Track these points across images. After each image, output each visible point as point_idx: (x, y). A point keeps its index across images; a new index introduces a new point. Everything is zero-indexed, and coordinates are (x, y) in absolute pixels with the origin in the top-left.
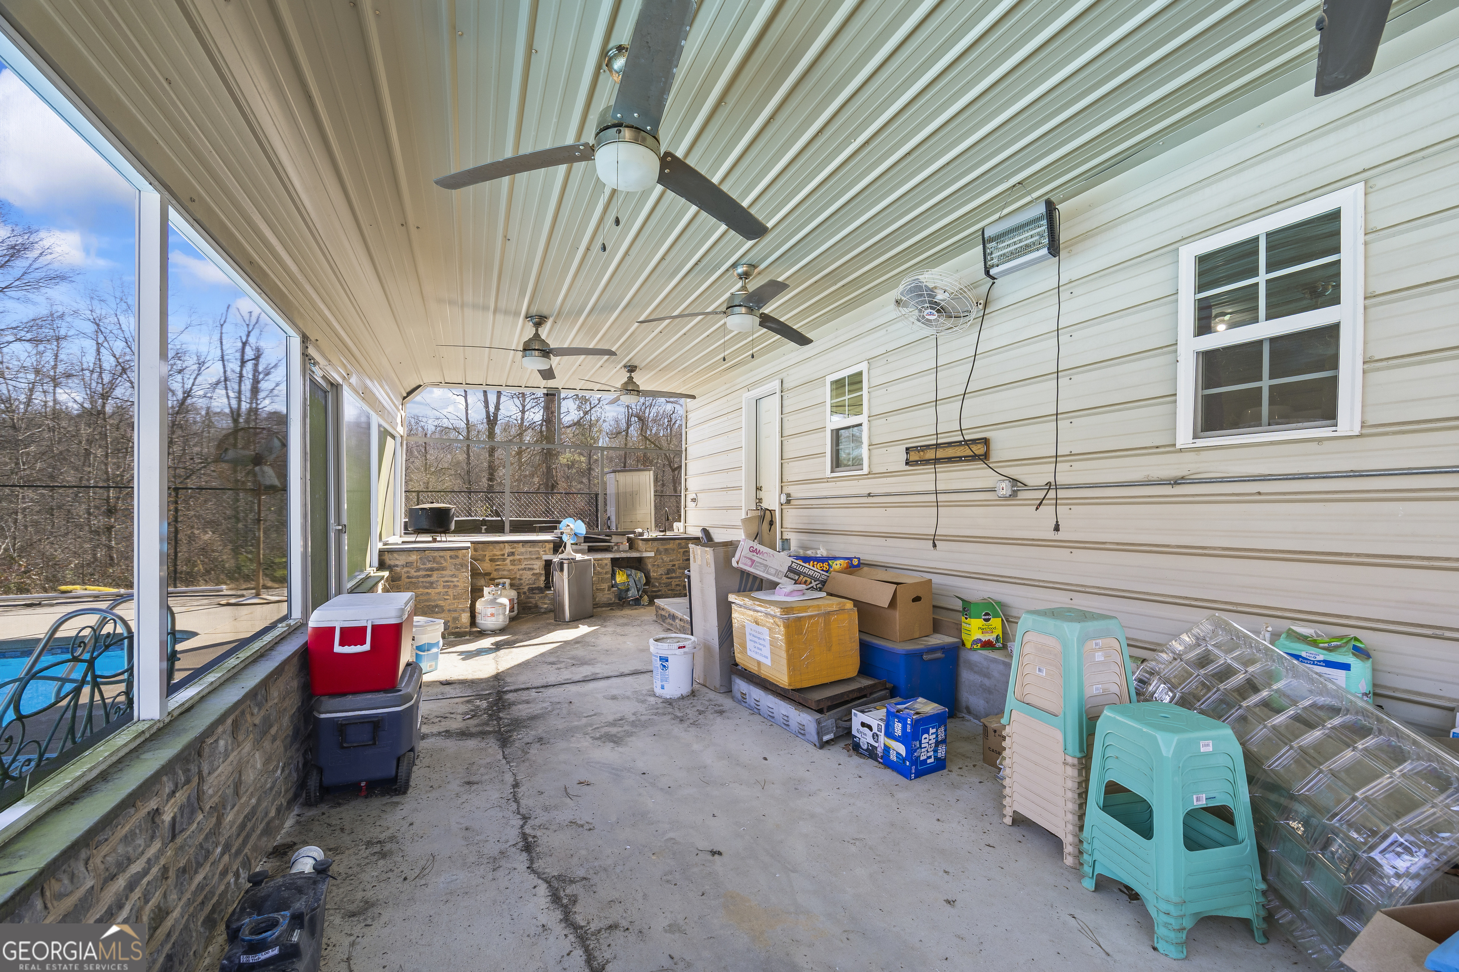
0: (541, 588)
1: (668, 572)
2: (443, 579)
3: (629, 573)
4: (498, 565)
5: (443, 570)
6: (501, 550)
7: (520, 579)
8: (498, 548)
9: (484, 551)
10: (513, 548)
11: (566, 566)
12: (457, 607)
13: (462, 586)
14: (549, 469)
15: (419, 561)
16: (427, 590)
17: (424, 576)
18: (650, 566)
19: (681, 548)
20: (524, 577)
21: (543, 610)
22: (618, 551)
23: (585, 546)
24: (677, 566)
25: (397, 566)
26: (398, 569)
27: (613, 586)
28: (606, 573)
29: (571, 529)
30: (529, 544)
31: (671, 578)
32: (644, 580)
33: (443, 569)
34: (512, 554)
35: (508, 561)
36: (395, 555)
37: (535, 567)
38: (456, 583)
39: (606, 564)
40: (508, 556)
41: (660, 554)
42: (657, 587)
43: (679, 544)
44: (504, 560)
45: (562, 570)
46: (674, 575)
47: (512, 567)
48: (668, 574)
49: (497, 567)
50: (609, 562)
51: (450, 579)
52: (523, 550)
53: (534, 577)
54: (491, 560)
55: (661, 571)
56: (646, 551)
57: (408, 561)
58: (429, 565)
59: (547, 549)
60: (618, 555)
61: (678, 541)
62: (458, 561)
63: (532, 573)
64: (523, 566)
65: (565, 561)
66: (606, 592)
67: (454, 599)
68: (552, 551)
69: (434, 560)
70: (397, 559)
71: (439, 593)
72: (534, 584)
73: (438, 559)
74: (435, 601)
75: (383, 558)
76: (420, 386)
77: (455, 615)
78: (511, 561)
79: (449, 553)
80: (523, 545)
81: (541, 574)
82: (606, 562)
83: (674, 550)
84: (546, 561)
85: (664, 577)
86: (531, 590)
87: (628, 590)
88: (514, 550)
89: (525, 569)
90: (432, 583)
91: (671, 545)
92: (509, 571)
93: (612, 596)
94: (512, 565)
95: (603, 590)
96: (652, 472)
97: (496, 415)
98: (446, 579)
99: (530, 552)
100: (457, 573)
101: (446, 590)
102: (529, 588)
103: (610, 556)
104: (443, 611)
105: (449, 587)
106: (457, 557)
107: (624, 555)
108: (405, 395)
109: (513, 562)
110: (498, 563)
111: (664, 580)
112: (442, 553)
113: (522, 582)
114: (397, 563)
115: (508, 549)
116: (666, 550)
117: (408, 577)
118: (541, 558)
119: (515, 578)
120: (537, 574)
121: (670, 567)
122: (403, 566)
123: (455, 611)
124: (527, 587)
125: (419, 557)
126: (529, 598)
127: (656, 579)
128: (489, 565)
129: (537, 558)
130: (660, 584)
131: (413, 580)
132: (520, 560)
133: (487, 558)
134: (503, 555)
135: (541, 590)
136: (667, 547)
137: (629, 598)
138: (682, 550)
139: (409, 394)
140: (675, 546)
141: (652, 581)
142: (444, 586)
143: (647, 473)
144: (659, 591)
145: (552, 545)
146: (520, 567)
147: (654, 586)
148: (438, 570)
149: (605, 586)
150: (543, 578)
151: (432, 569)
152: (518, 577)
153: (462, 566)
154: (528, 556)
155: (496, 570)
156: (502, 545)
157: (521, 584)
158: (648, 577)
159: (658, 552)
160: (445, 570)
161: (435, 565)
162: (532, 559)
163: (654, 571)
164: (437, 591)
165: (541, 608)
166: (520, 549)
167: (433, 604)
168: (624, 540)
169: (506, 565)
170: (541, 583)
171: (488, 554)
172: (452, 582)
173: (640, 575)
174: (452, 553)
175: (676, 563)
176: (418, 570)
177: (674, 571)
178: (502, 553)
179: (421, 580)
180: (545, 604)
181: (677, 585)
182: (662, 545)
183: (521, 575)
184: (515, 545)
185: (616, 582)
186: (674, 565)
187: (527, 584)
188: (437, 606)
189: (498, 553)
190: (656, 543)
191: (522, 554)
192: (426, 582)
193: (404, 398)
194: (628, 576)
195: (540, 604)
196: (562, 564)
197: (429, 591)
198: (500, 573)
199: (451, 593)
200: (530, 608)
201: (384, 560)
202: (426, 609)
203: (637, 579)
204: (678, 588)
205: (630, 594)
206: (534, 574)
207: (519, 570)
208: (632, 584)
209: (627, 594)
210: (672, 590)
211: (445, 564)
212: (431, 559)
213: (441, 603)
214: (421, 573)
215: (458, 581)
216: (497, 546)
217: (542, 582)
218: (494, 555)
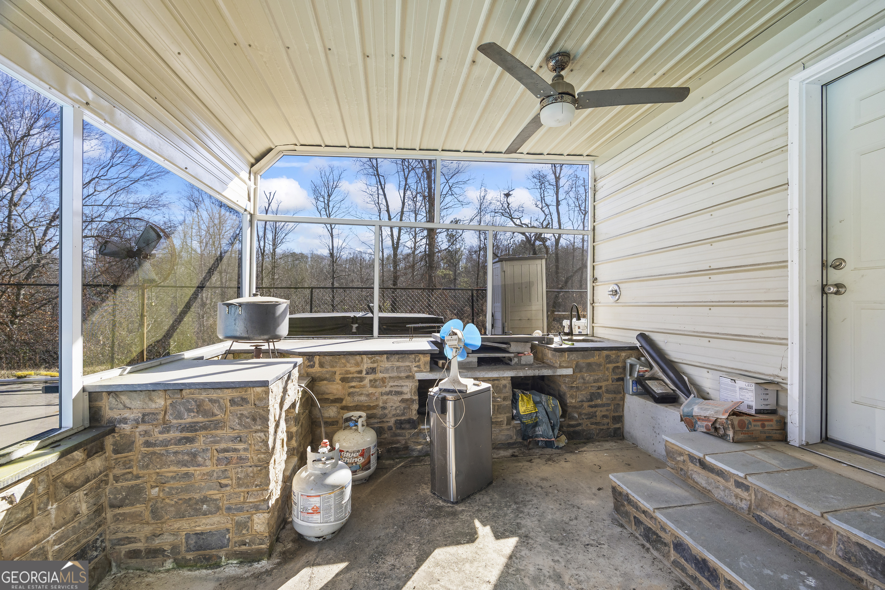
0: (414, 421)
1: (593, 397)
2: (217, 446)
3: (538, 399)
4: (354, 387)
5: (216, 428)
6: (357, 364)
7: (384, 408)
8: (352, 361)
9: (332, 366)
10: (374, 362)
11: (450, 405)
12: (244, 502)
13: (255, 458)
14: (430, 277)
15: (170, 411)
16: (185, 469)
17: (180, 441)
18: (564, 388)
19: (610, 362)
20: (389, 405)
21: (415, 454)
22: (523, 366)
23: (474, 358)
24: (604, 389)
25: (124, 421)
26: (127, 428)
27: (513, 418)
28: (505, 399)
29: (460, 340)
30: (397, 357)
31: (596, 406)
32: (559, 412)
33: (217, 425)
34: (373, 371)
35: (366, 382)
36: (124, 398)
37: (405, 390)
38: (242, 454)
39: (505, 386)
40: (367, 373)
41: (581, 371)
42: (576, 420)
43: (608, 356)
44: (361, 379)
45: (444, 410)
46: (599, 402)
47: (372, 390)
48: (591, 400)
49: (352, 390)
50: (508, 383)
51: (231, 445)
52: (388, 365)
53: (403, 405)
54: (343, 380)
55: (582, 395)
56: (561, 367)
57: (148, 411)
58: (188, 419)
59: (421, 363)
60: (521, 374)
61: (605, 353)
62: (246, 410)
63: (400, 398)
64: (388, 389)
65: (450, 397)
66: (504, 426)
67: (239, 485)
68: (428, 367)
69: (200, 408)
70: (125, 407)
71: (210, 474)
72: (403, 414)
73: (208, 406)
74: (201, 489)
75: (99, 404)
76: (270, 150)
77: (241, 517)
78: (371, 381)
79: (228, 394)
80: (387, 358)
81: (412, 401)
82: (504, 382)
83: (599, 365)
84: (419, 381)
85: (586, 404)
86: (400, 424)
87: (536, 425)
88: (375, 365)
89: (390, 393)
90: (194, 455)
91: (595, 359)
92: (368, 395)
93: (512, 433)
94: (372, 386)
95: (500, 423)
96: (544, 261)
97: (398, 243)
98: (223, 446)
99: (398, 368)
100: (244, 433)
101: (223, 467)
102: (396, 422)
103: (510, 374)
104: (218, 509)
105: (229, 461)
106: (244, 400)
107: (530, 373)
108: (253, 161)
109: (373, 383)
110: (353, 384)
111: (586, 409)
112: (214, 395)
113: (386, 412)
114: (127, 414)
115: (367, 364)
116: (589, 365)
117: (147, 444)
118: (413, 377)
119: (377, 406)
120: (407, 400)
121: (594, 390)
122: (137, 421)
123: (241, 510)
124: (393, 420)
125: (169, 402)
126: (396, 435)
127: (575, 407)
128: (340, 387)
129: (408, 377)
130: (580, 414)
131: (157, 449)
132: (383, 380)
133: (338, 377)
134: (360, 372)
135: (413, 424)
136: (591, 360)
137: (537, 436)
138: (611, 366)
139: (258, 160)
140: (602, 360)
141: (569, 410)
142: (218, 459)
143: (538, 262)
144: (580, 425)
145: (428, 358)
146: (384, 390)
147: (572, 418)
148: (205, 428)
149: (503, 418)
150: (416, 406)
151: (192, 428)
152: (381, 404)
153: (254, 419)
154: (395, 374)
155: (349, 394)
156: (358, 358)
157: (385, 415)
158: (563, 404)
159: (578, 368)
160: (222, 428)
161: (200, 419)
162: (400, 378)
163: (572, 397)
164: (205, 470)
165: (413, 450)
166: (384, 363)
167: (197, 496)
168: (526, 348)
169: (364, 387)
170: (413, 414)
171: (339, 371)
172: (235, 450)
173: (552, 403)
174: (234, 394)
175: (603, 384)
176: (167, 429)
177: (599, 396)
178: (358, 369)
179: (173, 448)
180: (419, 444)
181: (604, 416)
182: (584, 357)
183: (385, 402)
184: (377, 358)
185: (518, 412)
186: (600, 388)
187: (394, 415)
188: (205, 500)
189: (353, 369)
190: (574, 356)
191: (387, 370)
192: (183, 453)
193: (252, 165)
194: (536, 403)
195: (412, 445)
196: (444, 401)
197: (191, 469)
198: (356, 398)
199: (232, 473)
200: (397, 450)
201: (99, 409)
202: (183, 507)
203: (550, 410)
204: (606, 421)
205: (540, 430)
206: (403, 401)
207: (382, 394)
208: (542, 416)
209: (535, 431)
210: (597, 424)
211: (220, 416)
212: (193, 405)
213: (214, 494)
214: (174, 434)
215: (245, 450)
216: (352, 360)
217: (415, 412)
218: (348, 372)
